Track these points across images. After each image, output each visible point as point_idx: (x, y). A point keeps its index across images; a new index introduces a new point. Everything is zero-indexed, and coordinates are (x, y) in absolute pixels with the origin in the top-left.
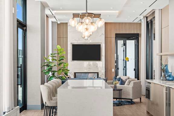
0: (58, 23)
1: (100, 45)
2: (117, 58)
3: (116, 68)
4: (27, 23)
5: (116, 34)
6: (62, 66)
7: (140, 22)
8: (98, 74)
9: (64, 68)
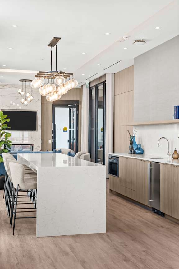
1: (36, 112)
2: (54, 128)
3: (53, 139)
7: (80, 88)
8: (32, 146)
9: (6, 139)
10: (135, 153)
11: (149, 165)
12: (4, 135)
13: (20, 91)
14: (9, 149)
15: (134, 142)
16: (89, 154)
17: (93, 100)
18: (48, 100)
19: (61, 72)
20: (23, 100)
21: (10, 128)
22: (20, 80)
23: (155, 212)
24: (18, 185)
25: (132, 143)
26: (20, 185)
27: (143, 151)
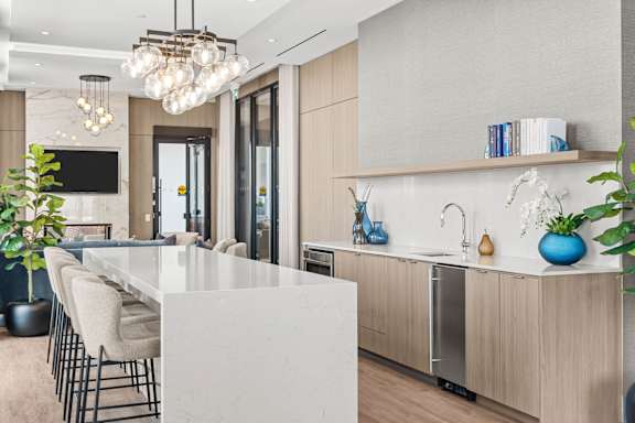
1: (117, 153)
2: (158, 188)
3: (154, 211)
5: (155, 127)
7: (214, 101)
8: (108, 228)
9: (51, 212)
10: (369, 242)
11: (430, 271)
12: (44, 203)
13: (81, 101)
14: (59, 237)
15: (365, 216)
17: (243, 128)
18: (166, 109)
19: (208, 34)
20: (89, 123)
21: (61, 185)
22: (82, 78)
23: (445, 389)
24: (102, 348)
25: (360, 217)
26: (106, 348)
27: (387, 237)
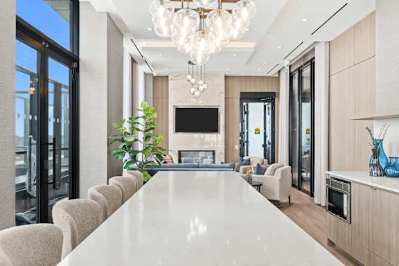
0: (155, 75)
1: (218, 109)
4: (81, 56)
5: (241, 93)
6: (151, 141)
8: (214, 153)
10: (385, 174)
13: (189, 77)
15: (381, 152)
16: (290, 167)
20: (193, 90)
22: (189, 62)
25: (377, 152)
